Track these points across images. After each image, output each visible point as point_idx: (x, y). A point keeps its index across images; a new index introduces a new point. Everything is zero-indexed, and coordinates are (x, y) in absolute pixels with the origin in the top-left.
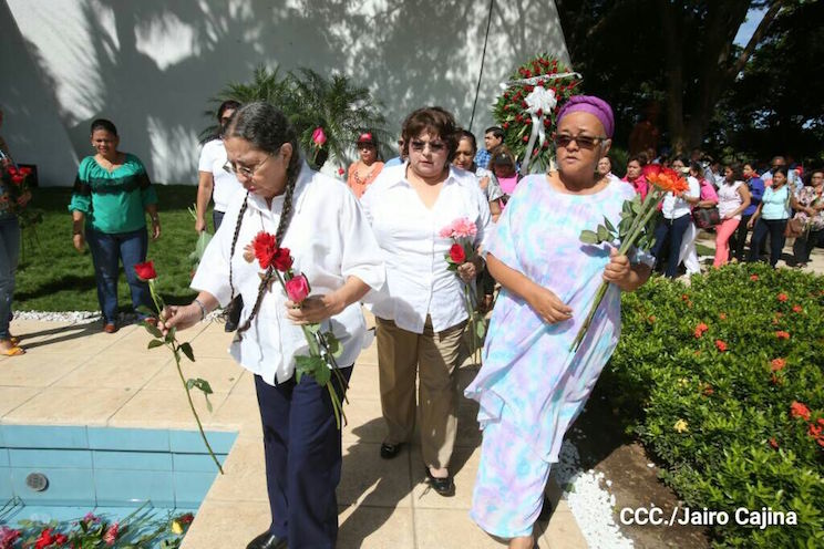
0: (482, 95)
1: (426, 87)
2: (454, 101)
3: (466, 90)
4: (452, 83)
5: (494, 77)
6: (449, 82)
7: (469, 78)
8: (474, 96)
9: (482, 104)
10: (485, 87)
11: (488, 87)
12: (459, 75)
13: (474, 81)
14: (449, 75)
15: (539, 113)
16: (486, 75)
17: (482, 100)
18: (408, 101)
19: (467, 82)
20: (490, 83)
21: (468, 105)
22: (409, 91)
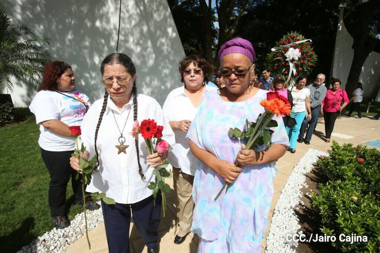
0: (121, 38)
1: (82, 31)
2: (103, 41)
3: (110, 34)
4: (101, 29)
5: (128, 26)
6: (98, 28)
7: (112, 27)
8: (116, 38)
9: (122, 43)
10: (123, 33)
11: (125, 32)
12: (104, 24)
13: (115, 29)
14: (98, 24)
15: (293, 60)
16: (122, 25)
17: (122, 41)
18: (70, 41)
19: (111, 30)
20: (126, 30)
21: (113, 44)
22: (70, 33)
